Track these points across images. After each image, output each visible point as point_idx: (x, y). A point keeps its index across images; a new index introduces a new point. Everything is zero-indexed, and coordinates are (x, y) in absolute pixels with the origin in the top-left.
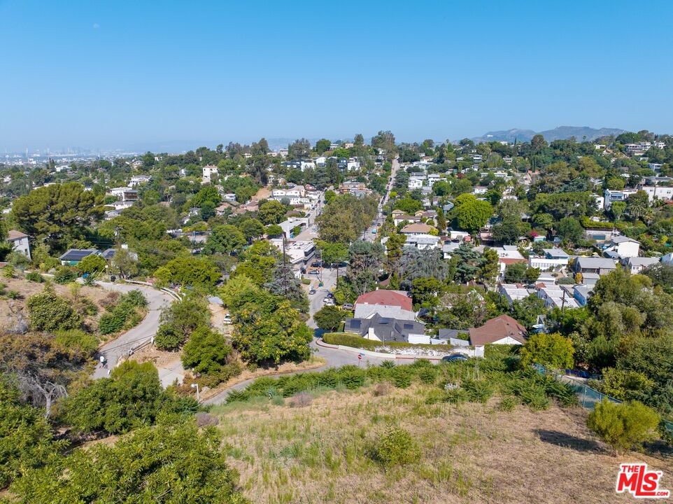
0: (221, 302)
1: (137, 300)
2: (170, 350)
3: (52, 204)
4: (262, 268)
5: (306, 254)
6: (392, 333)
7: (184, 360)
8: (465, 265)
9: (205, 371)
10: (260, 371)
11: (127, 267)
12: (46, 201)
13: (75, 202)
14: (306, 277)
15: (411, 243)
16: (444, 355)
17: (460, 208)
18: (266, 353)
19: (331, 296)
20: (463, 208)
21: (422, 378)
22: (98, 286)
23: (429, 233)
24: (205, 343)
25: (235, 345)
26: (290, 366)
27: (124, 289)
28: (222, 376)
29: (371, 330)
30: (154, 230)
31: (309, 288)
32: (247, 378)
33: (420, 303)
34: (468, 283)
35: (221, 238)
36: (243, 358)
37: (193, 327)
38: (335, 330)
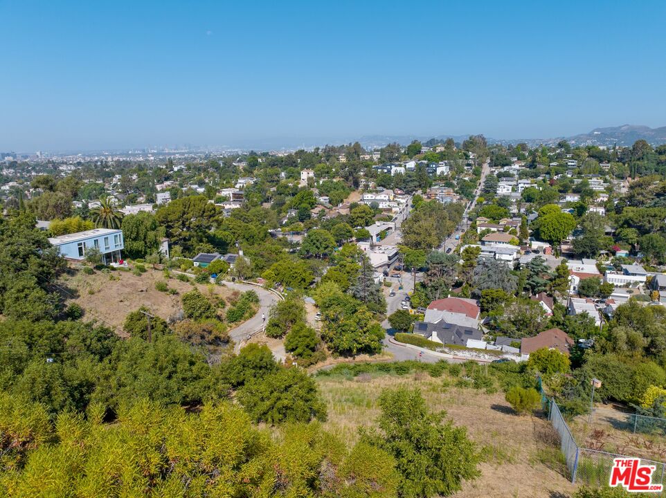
0: (314, 302)
1: (252, 297)
2: (276, 337)
3: (184, 213)
4: (348, 273)
5: (390, 258)
6: (453, 337)
7: (286, 346)
8: (536, 278)
9: (300, 355)
10: (341, 359)
11: (244, 271)
12: (180, 212)
13: (201, 212)
14: (388, 279)
15: (490, 252)
16: (494, 358)
17: (543, 218)
18: (346, 346)
19: (408, 299)
20: (545, 219)
22: (224, 285)
23: (510, 243)
24: (301, 334)
25: (323, 338)
26: (364, 357)
27: (243, 288)
28: (312, 360)
29: (434, 333)
30: (259, 233)
31: (390, 290)
32: (331, 362)
33: (487, 311)
34: (537, 295)
35: (315, 241)
36: (329, 348)
37: (293, 321)
38: (406, 331)
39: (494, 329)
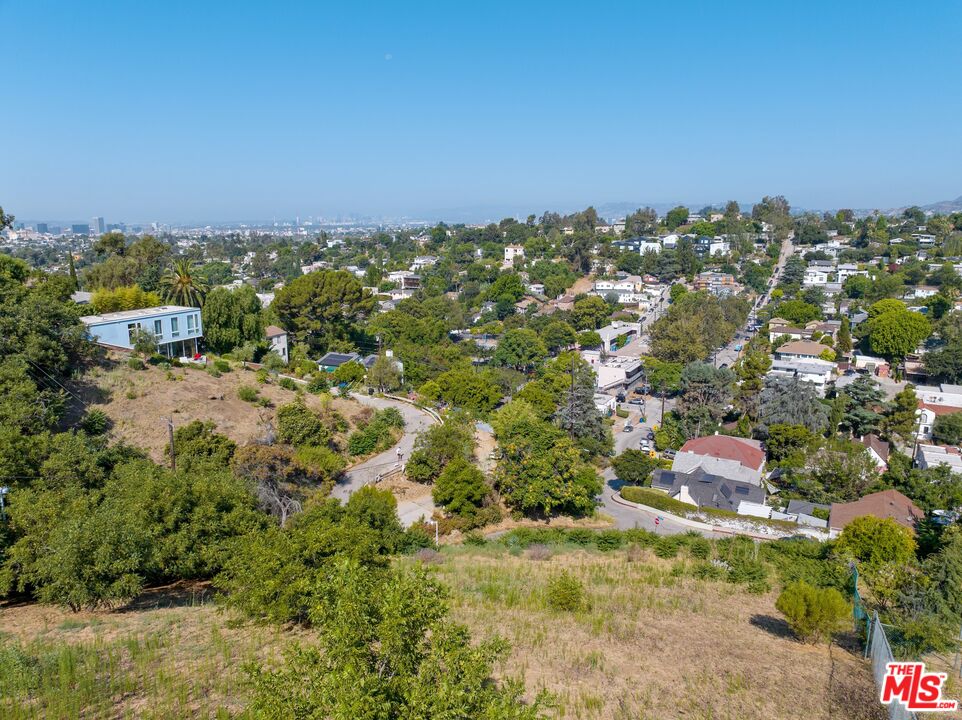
0: (492, 431)
1: (393, 419)
2: (422, 482)
3: (315, 295)
4: (556, 391)
5: (629, 375)
6: (715, 497)
7: (435, 495)
8: (860, 411)
9: (457, 511)
10: (526, 522)
11: (387, 379)
12: (308, 293)
13: (340, 295)
14: (624, 407)
15: (788, 370)
17: (875, 320)
18: (531, 500)
19: (651, 437)
20: (880, 321)
21: (692, 551)
22: (353, 399)
23: (821, 357)
24: (459, 478)
25: (497, 486)
26: (565, 521)
27: (380, 404)
28: (477, 520)
29: (685, 489)
30: (432, 331)
31: (625, 422)
32: (509, 524)
33: (778, 459)
34: (862, 438)
35: (514, 346)
36: (507, 503)
37: (450, 457)
38: (640, 483)
39: (786, 488)
